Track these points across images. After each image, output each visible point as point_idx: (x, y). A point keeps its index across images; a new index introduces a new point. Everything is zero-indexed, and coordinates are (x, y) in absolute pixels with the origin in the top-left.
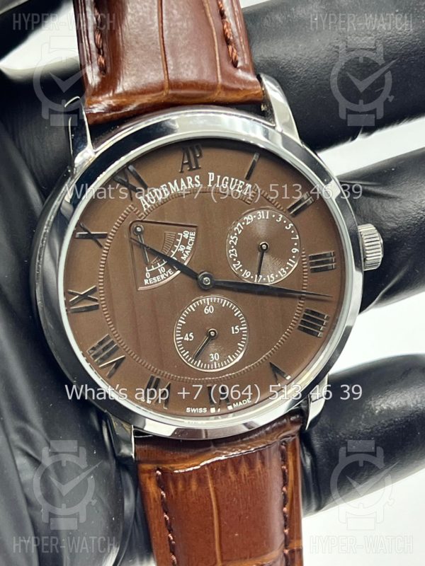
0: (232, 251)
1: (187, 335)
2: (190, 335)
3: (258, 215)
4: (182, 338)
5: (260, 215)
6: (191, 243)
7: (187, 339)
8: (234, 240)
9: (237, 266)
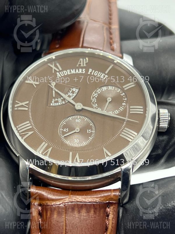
0: (94, 99)
1: (65, 129)
2: (67, 130)
3: (109, 88)
4: (62, 130)
5: (110, 88)
6: (76, 93)
7: (65, 131)
8: (96, 95)
9: (95, 106)
